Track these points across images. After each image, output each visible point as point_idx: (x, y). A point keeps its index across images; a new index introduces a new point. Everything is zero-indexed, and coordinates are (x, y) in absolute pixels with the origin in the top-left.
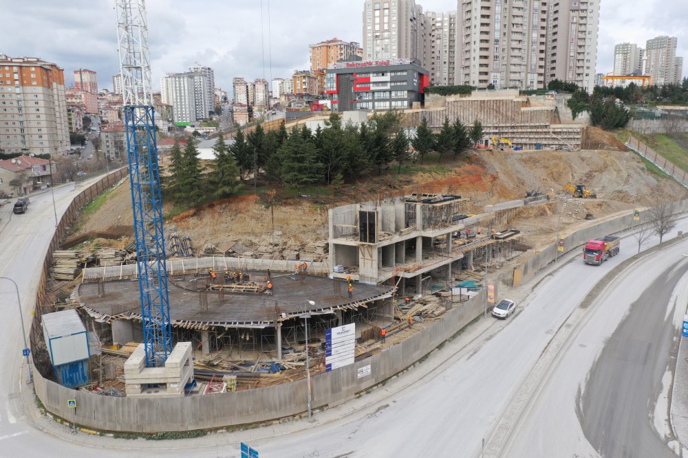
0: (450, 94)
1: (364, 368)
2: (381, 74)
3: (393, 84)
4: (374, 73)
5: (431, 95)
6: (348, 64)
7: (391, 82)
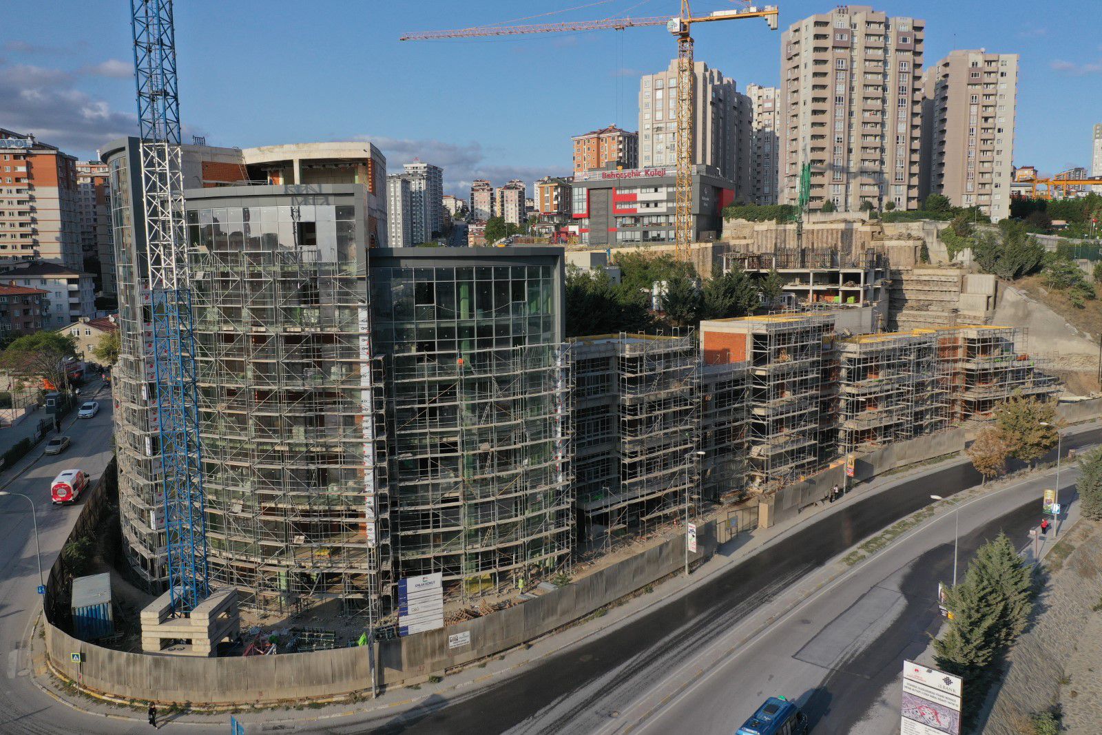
0: (762, 220)
1: (460, 635)
2: (653, 190)
3: (670, 205)
4: (642, 187)
5: (732, 221)
6: (604, 175)
7: (667, 201)
